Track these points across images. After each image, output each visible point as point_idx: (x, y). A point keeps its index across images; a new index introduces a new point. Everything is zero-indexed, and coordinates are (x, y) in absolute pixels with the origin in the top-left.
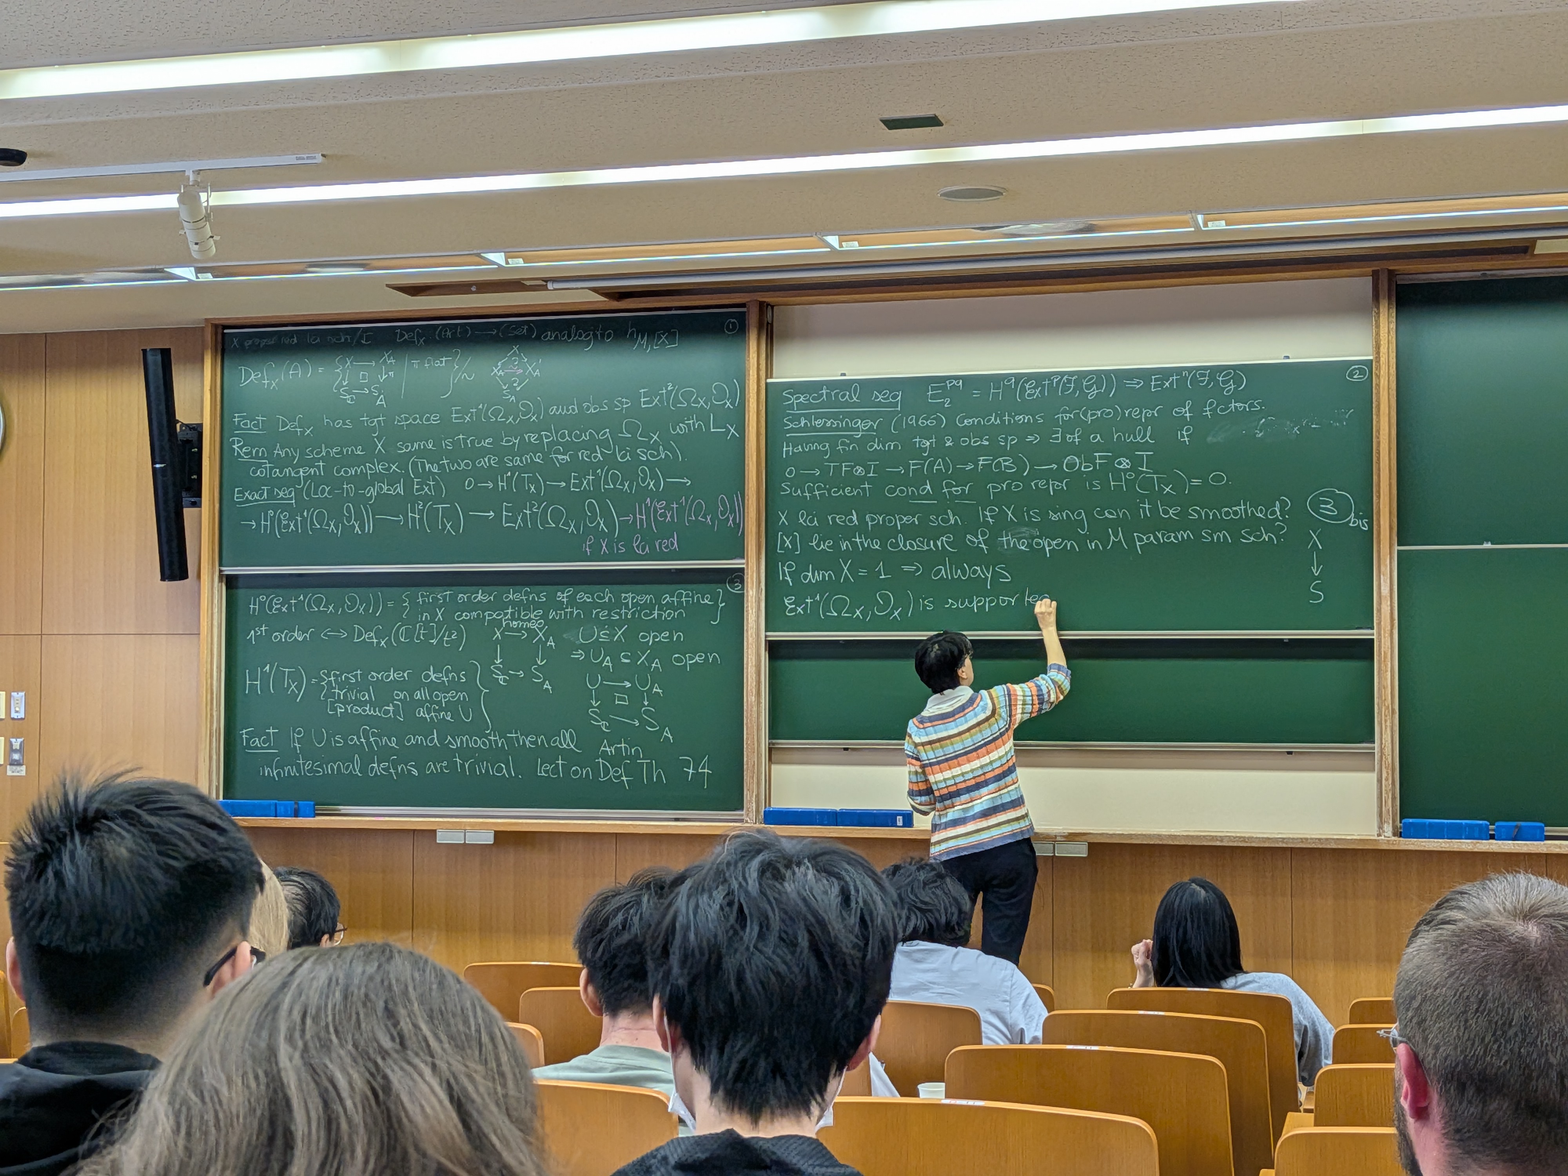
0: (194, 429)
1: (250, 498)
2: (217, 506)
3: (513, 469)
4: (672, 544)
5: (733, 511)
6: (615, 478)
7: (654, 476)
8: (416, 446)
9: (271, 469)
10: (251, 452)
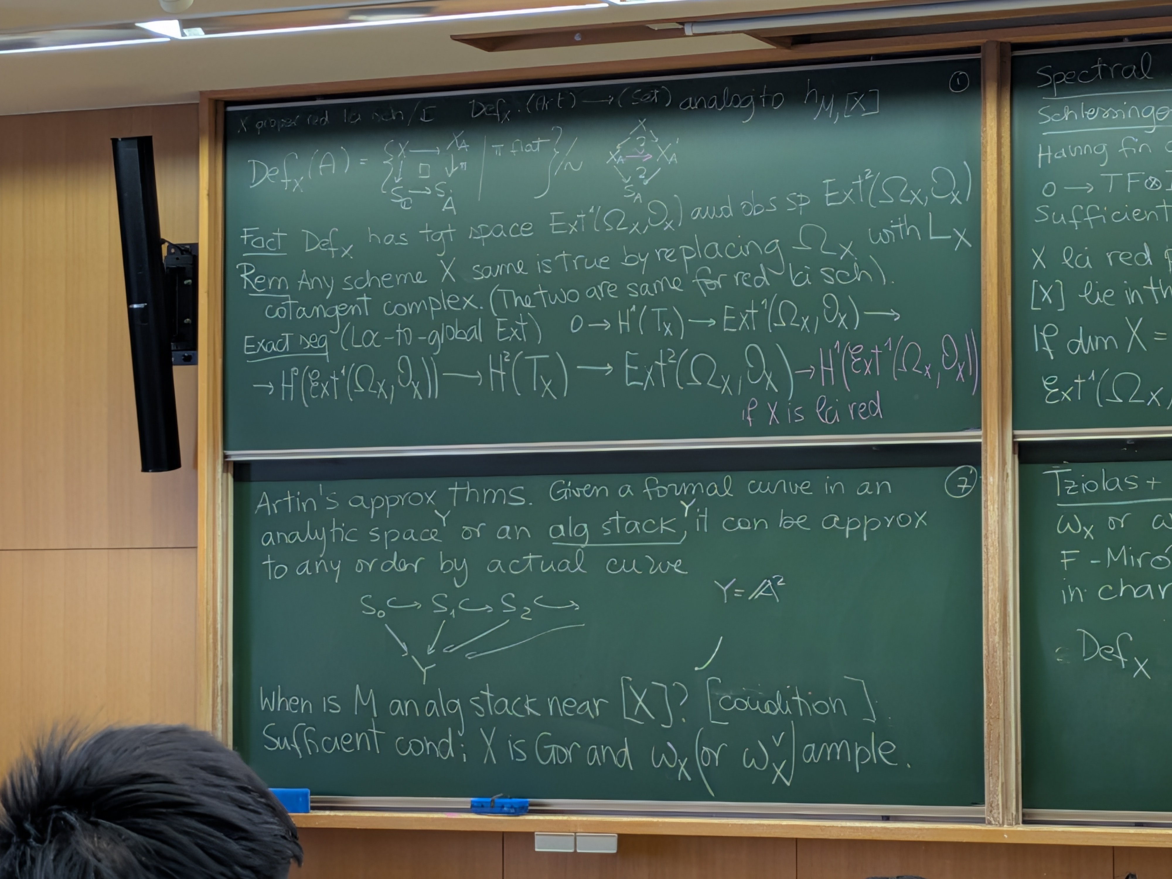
0: (187, 251)
1: (265, 350)
2: (220, 361)
3: (640, 302)
4: (874, 408)
5: (963, 358)
6: (788, 312)
7: (846, 309)
8: (499, 269)
9: (295, 307)
10: (266, 284)
